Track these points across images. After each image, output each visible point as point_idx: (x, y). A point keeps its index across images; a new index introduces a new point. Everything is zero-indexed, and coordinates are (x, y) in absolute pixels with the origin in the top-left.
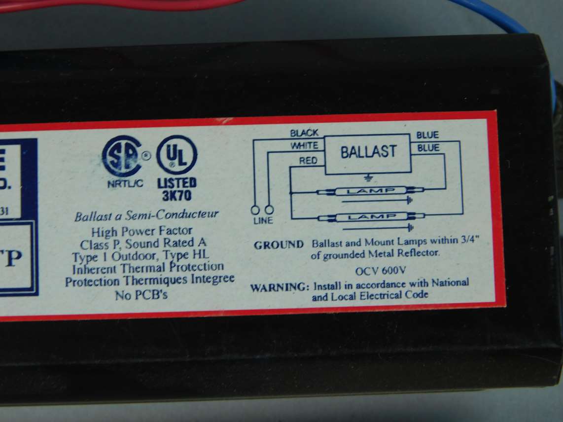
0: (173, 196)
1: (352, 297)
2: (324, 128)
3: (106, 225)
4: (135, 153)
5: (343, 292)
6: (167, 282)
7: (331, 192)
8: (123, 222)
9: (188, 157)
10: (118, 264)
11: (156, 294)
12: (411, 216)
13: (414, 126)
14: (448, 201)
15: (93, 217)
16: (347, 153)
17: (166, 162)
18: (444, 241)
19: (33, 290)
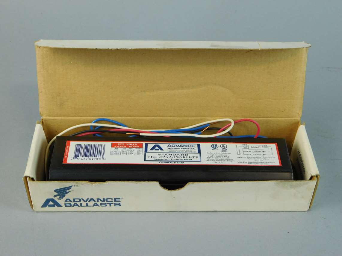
0: (223, 151)
1: (255, 164)
2: (248, 144)
3: (213, 154)
4: (217, 146)
5: (253, 163)
6: (223, 161)
7: (250, 152)
8: (215, 154)
9: (226, 147)
10: (215, 159)
11: (221, 162)
12: (264, 155)
13: (263, 145)
14: (270, 153)
15: (210, 153)
16: (252, 147)
17: (222, 147)
18: (270, 158)
19: (200, 161)
